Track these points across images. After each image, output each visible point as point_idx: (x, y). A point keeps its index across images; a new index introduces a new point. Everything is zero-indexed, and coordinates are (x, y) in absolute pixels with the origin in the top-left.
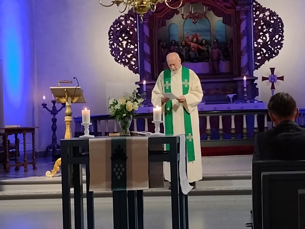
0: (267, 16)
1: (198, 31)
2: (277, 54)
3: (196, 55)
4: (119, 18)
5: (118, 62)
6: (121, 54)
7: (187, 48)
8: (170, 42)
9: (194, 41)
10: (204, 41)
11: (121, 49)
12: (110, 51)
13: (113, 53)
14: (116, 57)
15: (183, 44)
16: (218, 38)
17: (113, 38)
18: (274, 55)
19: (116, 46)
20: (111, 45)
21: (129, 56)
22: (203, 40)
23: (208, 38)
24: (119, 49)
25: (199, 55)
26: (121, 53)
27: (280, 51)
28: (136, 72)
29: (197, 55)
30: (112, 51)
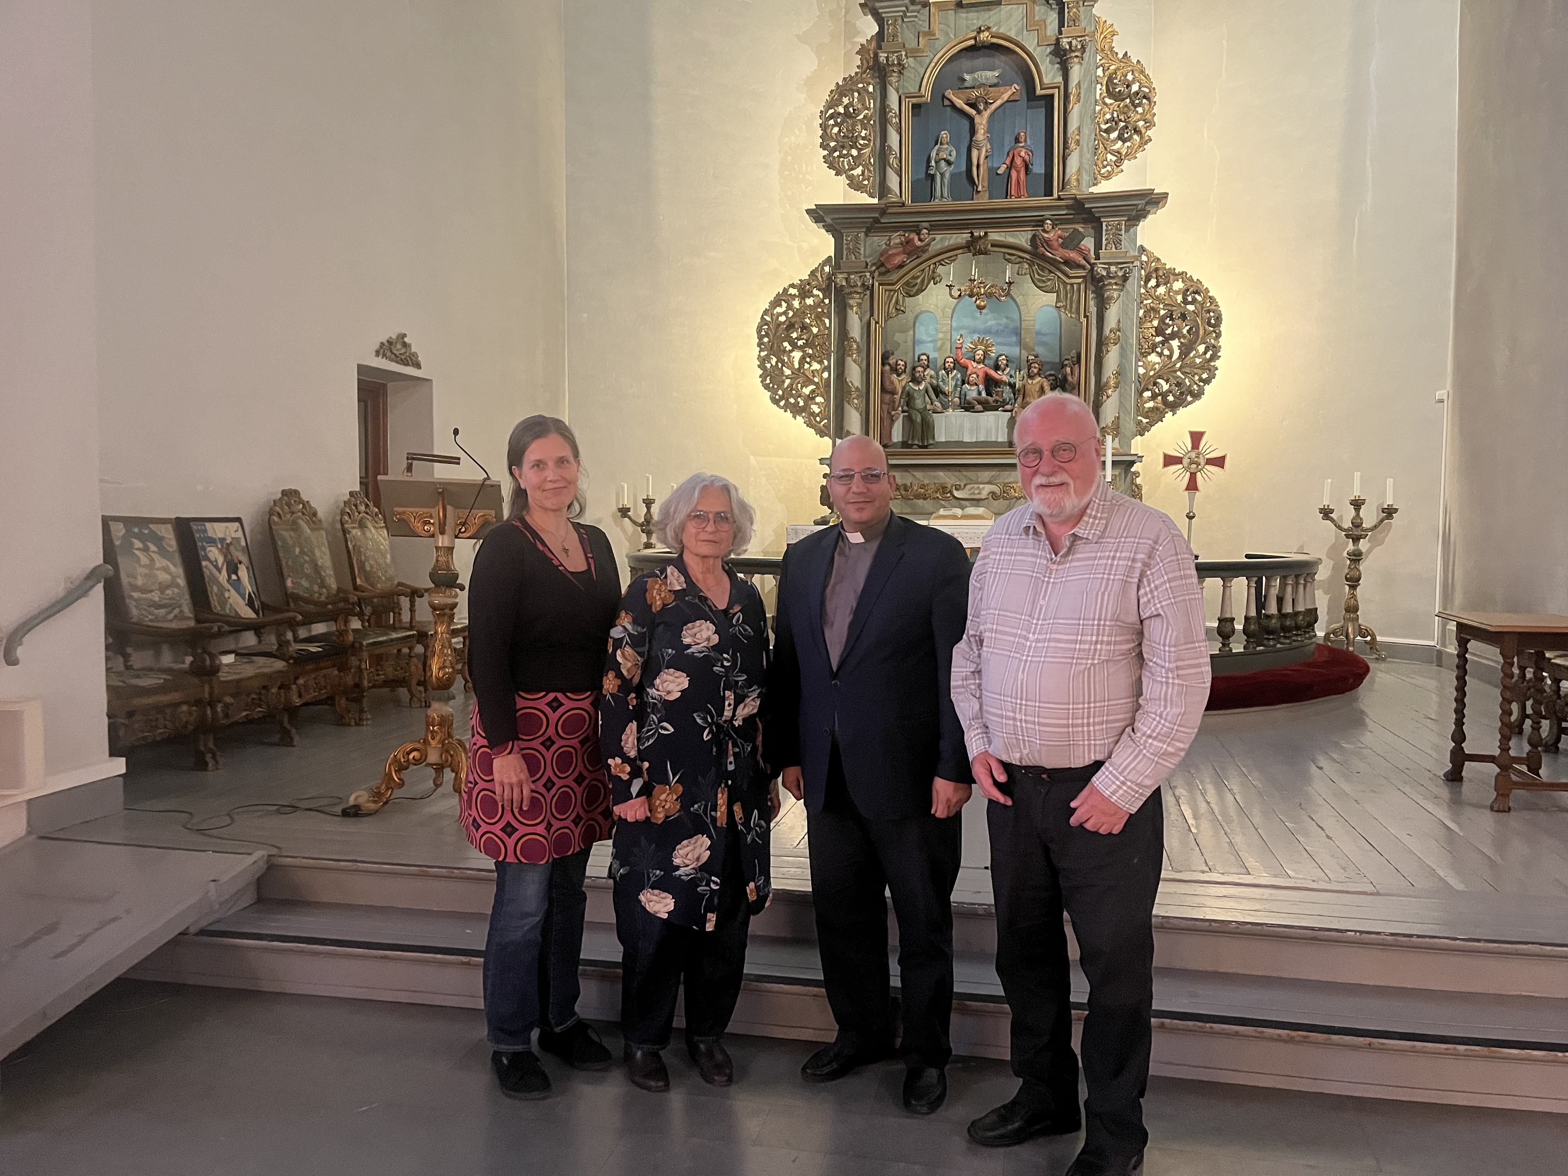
0: (1177, 293)
1: (988, 331)
2: (1197, 396)
3: (980, 393)
4: (785, 290)
5: (779, 406)
6: (786, 385)
7: (959, 375)
8: (916, 359)
9: (977, 357)
10: (1004, 357)
11: (787, 372)
12: (760, 376)
13: (768, 381)
14: (774, 392)
15: (947, 365)
16: (1039, 350)
17: (769, 342)
18: (1189, 398)
19: (774, 364)
20: (762, 361)
21: (807, 391)
22: (1001, 355)
23: (1015, 351)
24: (782, 372)
25: (989, 394)
26: (788, 382)
27: (1206, 387)
28: (822, 433)
29: (984, 394)
30: (763, 377)
